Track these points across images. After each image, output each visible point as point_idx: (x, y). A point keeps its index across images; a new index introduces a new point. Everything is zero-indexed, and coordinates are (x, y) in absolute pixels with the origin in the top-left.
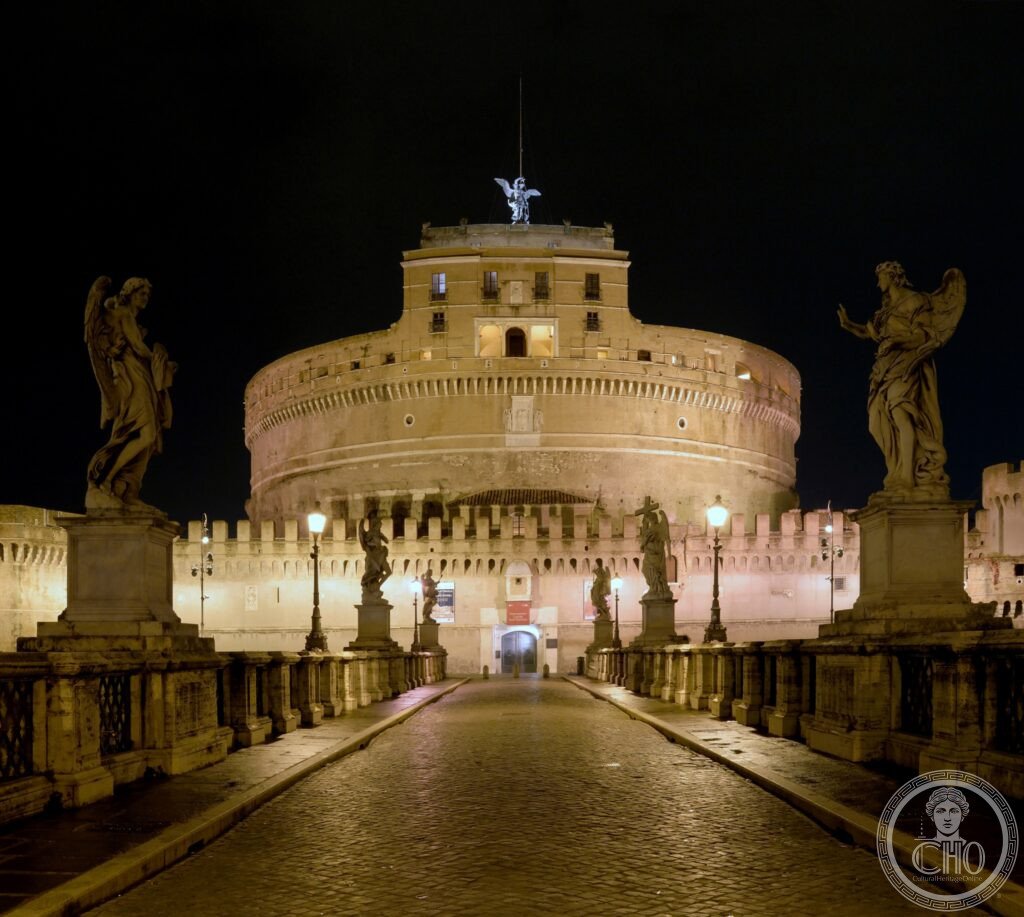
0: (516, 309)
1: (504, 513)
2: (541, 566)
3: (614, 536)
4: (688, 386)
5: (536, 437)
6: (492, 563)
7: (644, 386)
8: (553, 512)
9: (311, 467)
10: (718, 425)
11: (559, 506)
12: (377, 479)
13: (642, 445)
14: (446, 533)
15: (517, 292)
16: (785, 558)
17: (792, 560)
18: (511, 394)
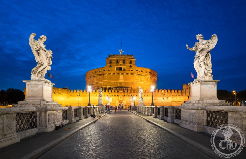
0: (121, 65)
1: (119, 89)
2: (124, 96)
3: (133, 92)
4: (143, 75)
5: (123, 80)
6: (117, 95)
7: (137, 74)
8: (125, 89)
9: (94, 84)
10: (147, 79)
11: (126, 89)
12: (103, 85)
13: (137, 81)
14: (111, 91)
15: (121, 63)
16: (156, 95)
17: (157, 95)
18: (120, 75)
